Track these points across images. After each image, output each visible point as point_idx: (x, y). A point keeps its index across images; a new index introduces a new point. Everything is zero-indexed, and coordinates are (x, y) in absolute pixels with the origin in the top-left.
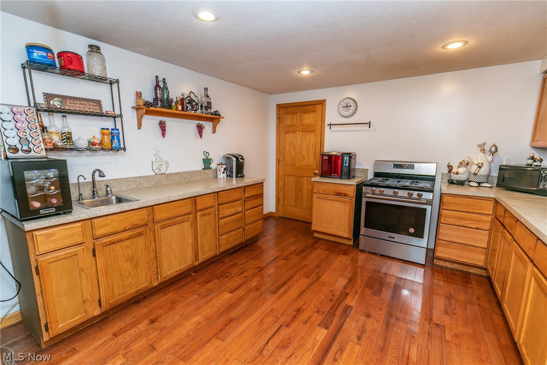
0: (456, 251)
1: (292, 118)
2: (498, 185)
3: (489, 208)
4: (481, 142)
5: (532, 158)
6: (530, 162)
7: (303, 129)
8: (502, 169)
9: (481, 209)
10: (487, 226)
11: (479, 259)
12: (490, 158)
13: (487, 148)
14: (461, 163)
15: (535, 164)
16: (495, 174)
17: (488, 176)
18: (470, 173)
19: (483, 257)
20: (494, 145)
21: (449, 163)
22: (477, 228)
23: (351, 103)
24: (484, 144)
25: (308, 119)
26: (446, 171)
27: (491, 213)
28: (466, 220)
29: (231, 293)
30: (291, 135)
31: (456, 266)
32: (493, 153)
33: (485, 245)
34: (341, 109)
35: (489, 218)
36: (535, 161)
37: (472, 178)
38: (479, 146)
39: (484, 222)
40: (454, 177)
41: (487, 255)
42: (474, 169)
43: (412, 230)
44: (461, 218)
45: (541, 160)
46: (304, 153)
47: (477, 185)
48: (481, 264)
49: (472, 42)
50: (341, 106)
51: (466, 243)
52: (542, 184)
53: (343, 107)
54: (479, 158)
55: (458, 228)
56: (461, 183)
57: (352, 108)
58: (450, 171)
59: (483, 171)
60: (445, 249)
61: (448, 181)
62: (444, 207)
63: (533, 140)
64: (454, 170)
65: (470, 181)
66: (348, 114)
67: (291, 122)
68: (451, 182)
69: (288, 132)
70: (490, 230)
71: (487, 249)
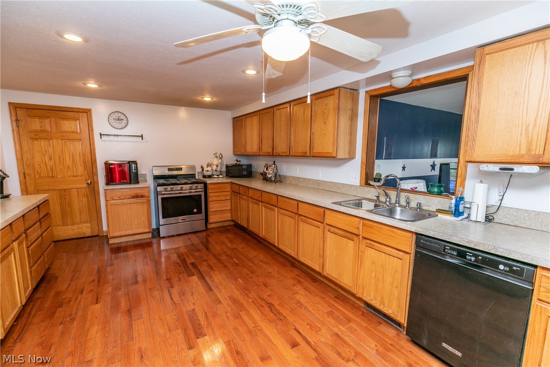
0: (219, 216)
1: (40, 122)
2: (227, 176)
3: (228, 188)
4: (215, 153)
5: (237, 160)
6: (236, 162)
7: (62, 136)
8: (227, 167)
9: (225, 189)
10: (229, 198)
11: (228, 216)
12: (220, 161)
13: (218, 155)
14: (208, 165)
15: (238, 163)
16: (224, 169)
17: (221, 171)
18: (212, 169)
19: (230, 215)
20: (221, 154)
21: (201, 165)
22: (226, 200)
23: (122, 117)
24: (216, 153)
25: (68, 126)
26: (200, 170)
27: (229, 190)
28: (220, 196)
29: (97, 303)
30: (42, 142)
31: (219, 225)
32: (221, 158)
33: (230, 208)
34: (112, 121)
35: (229, 193)
37: (215, 173)
39: (228, 195)
40: (206, 173)
41: (232, 213)
42: (214, 167)
43: (195, 210)
44: (218, 196)
45: (240, 161)
46: (68, 162)
47: (217, 177)
48: (230, 218)
49: (215, 99)
50: (112, 118)
51: (223, 209)
52: (244, 173)
53: (114, 119)
54: (216, 161)
55: (218, 202)
56: (210, 177)
57: (124, 122)
58: (203, 170)
59: (219, 169)
60: (214, 216)
62: (209, 192)
63: (234, 151)
64: (205, 169)
65: (213, 175)
66: (120, 126)
67: (41, 127)
68: (204, 177)
69: (36, 139)
70: (231, 199)
71: (231, 209)
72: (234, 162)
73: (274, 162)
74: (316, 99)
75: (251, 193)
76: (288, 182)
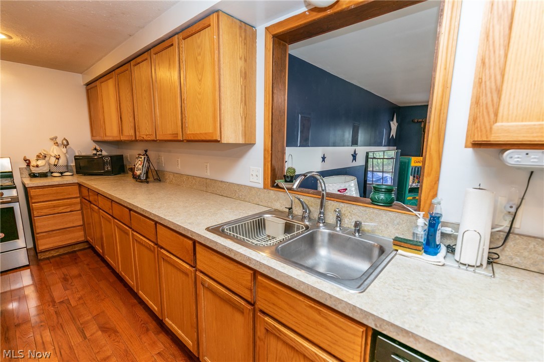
0: (58, 238)
2: (78, 173)
3: (75, 191)
4: (52, 137)
5: (95, 149)
6: (95, 152)
8: (77, 159)
9: (70, 194)
10: (78, 207)
11: (79, 236)
12: (64, 150)
13: (59, 141)
14: (38, 156)
15: (98, 153)
16: (73, 164)
17: (67, 166)
18: (49, 164)
19: (82, 233)
20: (65, 139)
21: (25, 157)
22: (71, 211)
24: (56, 138)
26: (24, 165)
27: (79, 195)
28: (59, 207)
31: (62, 251)
32: (65, 146)
33: (81, 223)
35: (78, 200)
36: (98, 151)
37: (54, 169)
38: (52, 139)
39: (74, 204)
40: (34, 170)
41: (85, 230)
42: (53, 161)
44: (54, 207)
45: (101, 151)
47: (60, 175)
48: (82, 239)
51: (65, 226)
52: (106, 167)
54: (55, 151)
55: (54, 217)
56: (44, 175)
58: (28, 165)
59: (62, 162)
60: (47, 239)
61: (30, 175)
62: (33, 201)
64: (33, 163)
65: (52, 173)
68: (33, 176)
70: (81, 209)
71: (83, 225)
72: (90, 152)
73: (146, 151)
74: (184, 39)
75: (102, 202)
76: (168, 181)
